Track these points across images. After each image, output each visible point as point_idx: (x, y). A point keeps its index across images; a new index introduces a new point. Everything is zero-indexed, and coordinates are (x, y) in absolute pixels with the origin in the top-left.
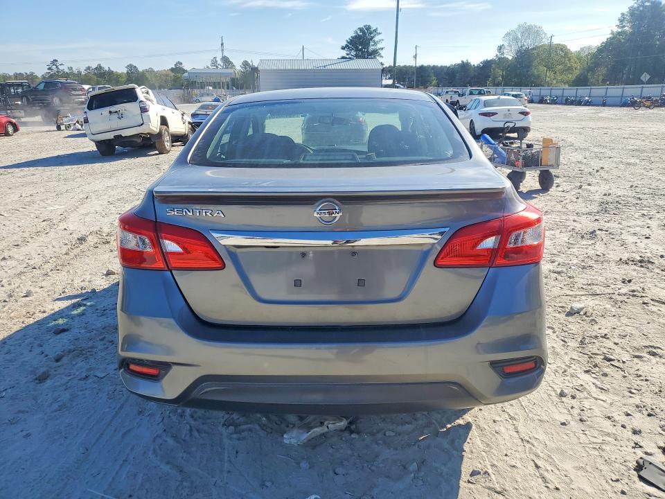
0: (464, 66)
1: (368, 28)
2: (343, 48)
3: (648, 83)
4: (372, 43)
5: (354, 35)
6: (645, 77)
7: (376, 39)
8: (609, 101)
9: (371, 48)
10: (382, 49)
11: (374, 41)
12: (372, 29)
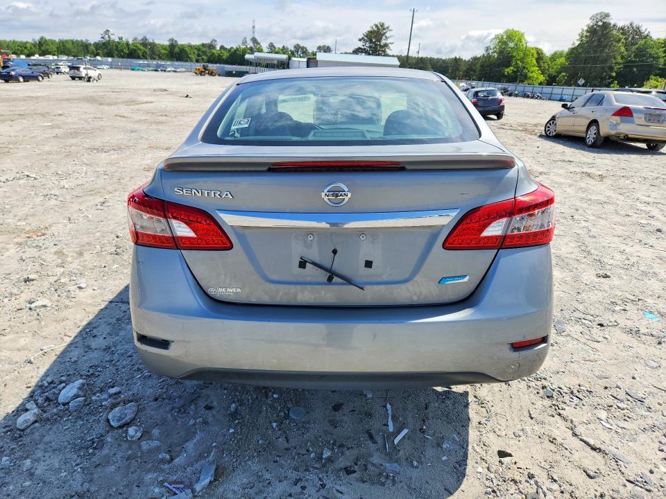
0: (457, 61)
1: (382, 25)
2: (360, 40)
3: (583, 86)
4: (384, 38)
5: (370, 30)
6: (581, 82)
7: (387, 34)
8: (553, 96)
9: (383, 42)
10: (392, 43)
11: (386, 37)
12: (385, 26)
